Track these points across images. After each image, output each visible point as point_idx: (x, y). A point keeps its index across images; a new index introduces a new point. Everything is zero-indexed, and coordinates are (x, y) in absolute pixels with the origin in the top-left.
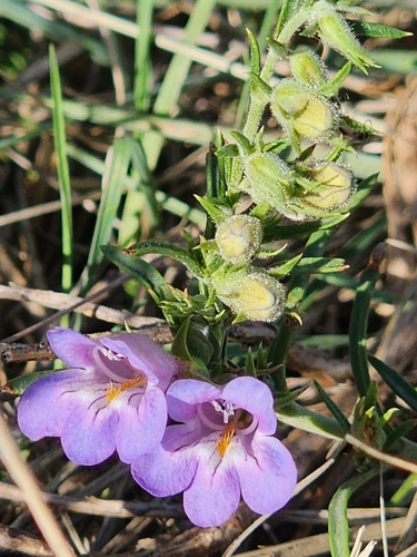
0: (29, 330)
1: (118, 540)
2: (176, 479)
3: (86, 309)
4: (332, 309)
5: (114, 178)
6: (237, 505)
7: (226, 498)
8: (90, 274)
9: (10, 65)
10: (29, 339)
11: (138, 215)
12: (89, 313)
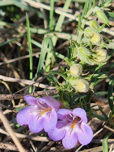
0: (21, 90)
1: (45, 148)
2: (60, 136)
3: (36, 85)
4: (104, 84)
5: (44, 49)
6: (77, 142)
7: (74, 140)
8: (38, 75)
9: (16, 18)
10: (21, 93)
11: (51, 59)
12: (37, 86)
